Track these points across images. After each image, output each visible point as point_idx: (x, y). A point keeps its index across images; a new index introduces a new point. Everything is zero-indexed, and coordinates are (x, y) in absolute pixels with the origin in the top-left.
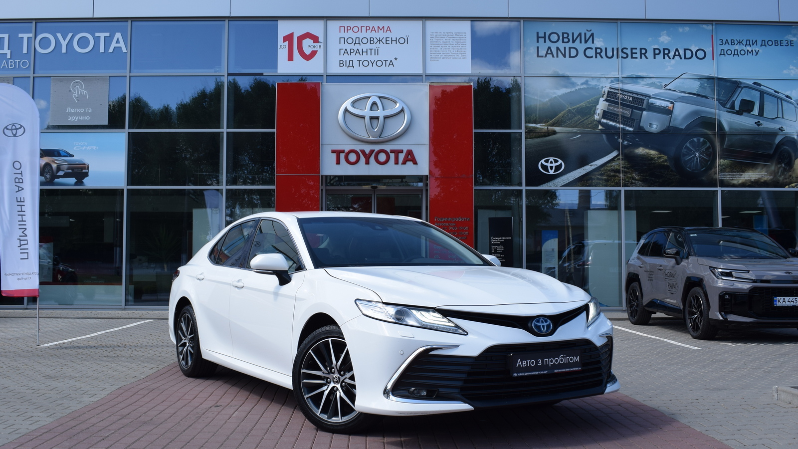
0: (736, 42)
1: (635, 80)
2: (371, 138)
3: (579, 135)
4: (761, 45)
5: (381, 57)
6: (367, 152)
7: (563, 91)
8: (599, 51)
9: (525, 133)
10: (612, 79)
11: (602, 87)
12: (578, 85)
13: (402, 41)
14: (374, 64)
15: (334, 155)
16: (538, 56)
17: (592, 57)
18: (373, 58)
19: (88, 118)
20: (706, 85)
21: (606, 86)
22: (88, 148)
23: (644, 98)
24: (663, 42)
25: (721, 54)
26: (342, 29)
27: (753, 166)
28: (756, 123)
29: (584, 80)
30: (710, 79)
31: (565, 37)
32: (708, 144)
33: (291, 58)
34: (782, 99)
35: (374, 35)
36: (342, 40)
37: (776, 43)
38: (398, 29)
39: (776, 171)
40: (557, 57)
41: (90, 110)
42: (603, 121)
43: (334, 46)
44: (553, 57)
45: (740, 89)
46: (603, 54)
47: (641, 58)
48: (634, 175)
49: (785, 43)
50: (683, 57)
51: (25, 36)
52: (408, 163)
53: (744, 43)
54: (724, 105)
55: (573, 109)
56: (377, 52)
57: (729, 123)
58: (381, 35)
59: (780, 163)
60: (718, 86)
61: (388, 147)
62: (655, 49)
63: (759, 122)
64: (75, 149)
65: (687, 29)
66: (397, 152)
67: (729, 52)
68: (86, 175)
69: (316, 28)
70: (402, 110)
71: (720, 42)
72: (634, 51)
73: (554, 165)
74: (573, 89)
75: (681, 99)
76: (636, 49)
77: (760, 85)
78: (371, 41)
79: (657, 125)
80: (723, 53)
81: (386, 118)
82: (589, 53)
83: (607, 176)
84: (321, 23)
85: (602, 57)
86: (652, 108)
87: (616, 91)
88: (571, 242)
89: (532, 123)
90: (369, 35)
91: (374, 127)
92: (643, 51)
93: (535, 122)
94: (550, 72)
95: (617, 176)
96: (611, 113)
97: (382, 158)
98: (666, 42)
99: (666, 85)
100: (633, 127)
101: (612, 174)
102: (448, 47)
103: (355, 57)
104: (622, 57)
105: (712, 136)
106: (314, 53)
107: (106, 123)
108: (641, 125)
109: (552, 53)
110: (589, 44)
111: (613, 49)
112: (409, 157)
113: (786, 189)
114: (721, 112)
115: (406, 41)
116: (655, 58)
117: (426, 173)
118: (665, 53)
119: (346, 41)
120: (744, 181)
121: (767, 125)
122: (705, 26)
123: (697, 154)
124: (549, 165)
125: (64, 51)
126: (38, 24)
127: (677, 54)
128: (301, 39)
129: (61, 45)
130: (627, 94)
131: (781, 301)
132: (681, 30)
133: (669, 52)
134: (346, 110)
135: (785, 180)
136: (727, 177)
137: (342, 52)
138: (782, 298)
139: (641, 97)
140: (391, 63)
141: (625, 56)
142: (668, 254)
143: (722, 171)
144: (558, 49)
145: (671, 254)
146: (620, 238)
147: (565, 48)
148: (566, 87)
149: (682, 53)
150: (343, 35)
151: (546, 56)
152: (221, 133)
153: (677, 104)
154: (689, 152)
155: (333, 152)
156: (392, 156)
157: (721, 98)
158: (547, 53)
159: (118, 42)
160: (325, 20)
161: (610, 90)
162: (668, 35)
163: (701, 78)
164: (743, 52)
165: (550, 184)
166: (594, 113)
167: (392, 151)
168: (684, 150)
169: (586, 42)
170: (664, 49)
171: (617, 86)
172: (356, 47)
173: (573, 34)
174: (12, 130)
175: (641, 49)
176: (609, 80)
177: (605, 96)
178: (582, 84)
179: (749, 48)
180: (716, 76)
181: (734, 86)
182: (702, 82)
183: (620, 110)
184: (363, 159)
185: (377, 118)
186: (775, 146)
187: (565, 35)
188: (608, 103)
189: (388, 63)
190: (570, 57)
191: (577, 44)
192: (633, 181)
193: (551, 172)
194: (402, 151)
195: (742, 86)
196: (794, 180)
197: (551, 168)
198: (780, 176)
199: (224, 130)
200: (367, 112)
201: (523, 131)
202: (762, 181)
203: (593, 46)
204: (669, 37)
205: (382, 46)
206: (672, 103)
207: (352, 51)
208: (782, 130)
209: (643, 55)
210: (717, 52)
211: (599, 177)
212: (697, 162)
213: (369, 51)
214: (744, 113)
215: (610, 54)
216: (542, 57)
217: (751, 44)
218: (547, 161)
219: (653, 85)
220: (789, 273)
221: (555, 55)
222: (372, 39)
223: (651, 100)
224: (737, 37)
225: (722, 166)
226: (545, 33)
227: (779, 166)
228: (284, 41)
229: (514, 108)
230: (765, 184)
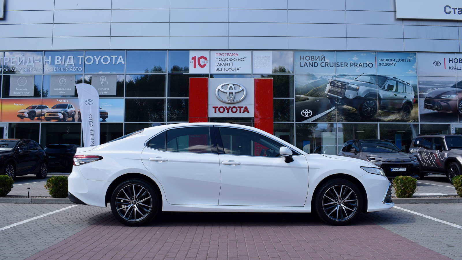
0: (386, 60)
1: (342, 76)
2: (229, 102)
3: (319, 100)
4: (397, 61)
5: (234, 66)
6: (228, 108)
7: (312, 81)
8: (327, 64)
9: (296, 99)
10: (333, 76)
11: (328, 79)
12: (318, 79)
13: (243, 59)
14: (231, 69)
15: (214, 109)
16: (301, 66)
17: (324, 66)
18: (230, 67)
19: (108, 92)
20: (373, 78)
21: (330, 79)
22: (108, 105)
23: (346, 84)
24: (354, 60)
25: (379, 65)
26: (217, 54)
27: (393, 113)
28: (394, 95)
29: (320, 76)
30: (375, 76)
31: (312, 58)
32: (374, 104)
33: (195, 67)
34: (405, 85)
35: (230, 57)
36: (217, 59)
37: (403, 60)
38: (241, 54)
39: (403, 115)
40: (309, 66)
41: (109, 89)
42: (329, 94)
43: (213, 61)
44: (307, 66)
45: (388, 80)
46: (329, 65)
47: (345, 67)
48: (342, 117)
49: (407, 60)
50: (363, 66)
51: (80, 57)
52: (245, 112)
53: (389, 60)
54: (380, 87)
55: (316, 89)
56: (232, 64)
57: (383, 95)
58: (234, 57)
59: (405, 112)
60: (378, 79)
61: (237, 106)
62: (351, 63)
63: (395, 94)
64: (102, 106)
65: (365, 54)
66: (240, 108)
67: (383, 64)
68: (107, 117)
69: (206, 54)
70: (243, 90)
71: (379, 60)
72: (342, 64)
73: (308, 113)
74: (316, 80)
75: (362, 85)
76: (343, 63)
77: (396, 78)
78: (229, 59)
79: (352, 96)
80: (380, 65)
81: (236, 93)
82: (323, 65)
83: (331, 117)
84: (208, 52)
85: (328, 67)
86: (350, 88)
87: (334, 81)
88: (315, 146)
89: (298, 95)
90: (228, 57)
91: (231, 97)
92: (346, 64)
93: (300, 95)
94: (306, 73)
95: (335, 118)
96: (332, 91)
97: (234, 110)
98: (356, 60)
99: (356, 79)
100: (341, 97)
101: (333, 116)
102: (262, 62)
103: (222, 67)
104: (337, 67)
105: (375, 100)
106: (205, 65)
107: (116, 95)
108: (345, 95)
109: (307, 65)
110: (323, 61)
111: (333, 63)
112: (246, 110)
113: (408, 123)
114: (379, 90)
115: (244, 60)
116: (351, 67)
117: (253, 117)
118: (355, 65)
119: (219, 59)
120: (389, 119)
121: (399, 96)
122: (372, 53)
123: (369, 108)
124: (305, 113)
125: (97, 63)
126: (86, 52)
127: (360, 65)
128: (199, 59)
129: (96, 61)
130: (339, 82)
131: (394, 169)
132: (362, 55)
133: (357, 64)
134: (219, 90)
135: (407, 119)
136: (382, 118)
137: (217, 64)
138: (394, 168)
139: (345, 84)
140: (238, 69)
141: (338, 66)
142: (352, 151)
143: (380, 115)
144: (309, 63)
145: (353, 151)
146: (336, 144)
147: (312, 63)
148: (313, 79)
149: (362, 64)
150: (217, 57)
151: (304, 66)
152: (165, 100)
153: (360, 86)
154: (366, 107)
155: (213, 107)
156: (239, 109)
157: (380, 84)
158: (305, 65)
159: (120, 60)
160: (210, 50)
161: (332, 81)
162: (357, 57)
163: (371, 76)
164: (389, 64)
165: (306, 121)
166: (325, 90)
167: (238, 107)
168: (364, 106)
169: (321, 60)
170: (355, 63)
171: (335, 79)
172: (223, 62)
173: (316, 56)
174: (88, 102)
175: (345, 63)
176: (331, 76)
177: (330, 83)
178: (320, 78)
179: (391, 63)
180: (377, 74)
181: (385, 79)
182: (371, 77)
183: (336, 89)
184: (226, 110)
185: (232, 93)
186: (402, 104)
187: (313, 57)
188: (331, 86)
189: (237, 69)
190: (315, 66)
191: (317, 61)
192: (342, 120)
193: (307, 116)
194: (242, 107)
195: (388, 79)
196: (411, 119)
197: (307, 114)
198: (405, 117)
199: (166, 98)
200: (228, 91)
201: (294, 98)
202: (397, 119)
203: (324, 62)
204: (357, 58)
205: (234, 62)
206: (358, 86)
207: (221, 64)
208: (406, 98)
209: (346, 66)
210: (378, 64)
211: (327, 118)
212: (369, 111)
213: (228, 64)
214: (389, 90)
215: (332, 65)
216: (303, 66)
217: (392, 61)
218: (305, 111)
219: (350, 78)
220: (397, 158)
221: (308, 66)
222: (230, 59)
223: (349, 85)
224: (386, 58)
225: (380, 113)
226: (304, 56)
227: (404, 113)
228: (192, 60)
229: (291, 88)
230: (398, 121)
